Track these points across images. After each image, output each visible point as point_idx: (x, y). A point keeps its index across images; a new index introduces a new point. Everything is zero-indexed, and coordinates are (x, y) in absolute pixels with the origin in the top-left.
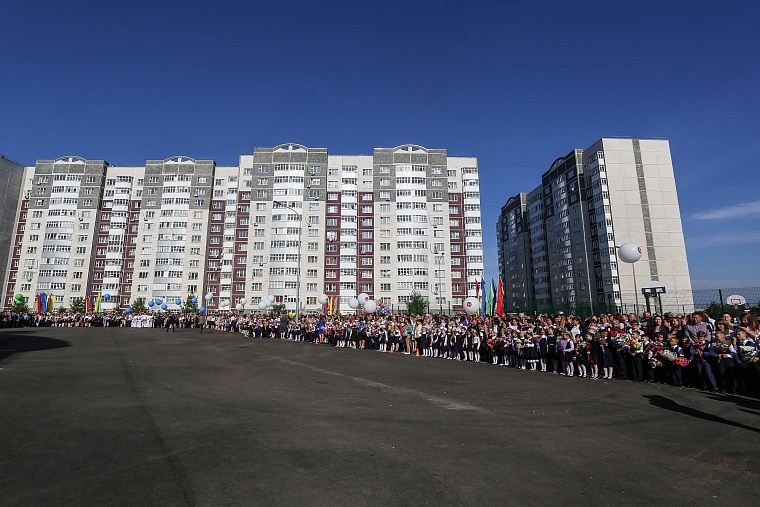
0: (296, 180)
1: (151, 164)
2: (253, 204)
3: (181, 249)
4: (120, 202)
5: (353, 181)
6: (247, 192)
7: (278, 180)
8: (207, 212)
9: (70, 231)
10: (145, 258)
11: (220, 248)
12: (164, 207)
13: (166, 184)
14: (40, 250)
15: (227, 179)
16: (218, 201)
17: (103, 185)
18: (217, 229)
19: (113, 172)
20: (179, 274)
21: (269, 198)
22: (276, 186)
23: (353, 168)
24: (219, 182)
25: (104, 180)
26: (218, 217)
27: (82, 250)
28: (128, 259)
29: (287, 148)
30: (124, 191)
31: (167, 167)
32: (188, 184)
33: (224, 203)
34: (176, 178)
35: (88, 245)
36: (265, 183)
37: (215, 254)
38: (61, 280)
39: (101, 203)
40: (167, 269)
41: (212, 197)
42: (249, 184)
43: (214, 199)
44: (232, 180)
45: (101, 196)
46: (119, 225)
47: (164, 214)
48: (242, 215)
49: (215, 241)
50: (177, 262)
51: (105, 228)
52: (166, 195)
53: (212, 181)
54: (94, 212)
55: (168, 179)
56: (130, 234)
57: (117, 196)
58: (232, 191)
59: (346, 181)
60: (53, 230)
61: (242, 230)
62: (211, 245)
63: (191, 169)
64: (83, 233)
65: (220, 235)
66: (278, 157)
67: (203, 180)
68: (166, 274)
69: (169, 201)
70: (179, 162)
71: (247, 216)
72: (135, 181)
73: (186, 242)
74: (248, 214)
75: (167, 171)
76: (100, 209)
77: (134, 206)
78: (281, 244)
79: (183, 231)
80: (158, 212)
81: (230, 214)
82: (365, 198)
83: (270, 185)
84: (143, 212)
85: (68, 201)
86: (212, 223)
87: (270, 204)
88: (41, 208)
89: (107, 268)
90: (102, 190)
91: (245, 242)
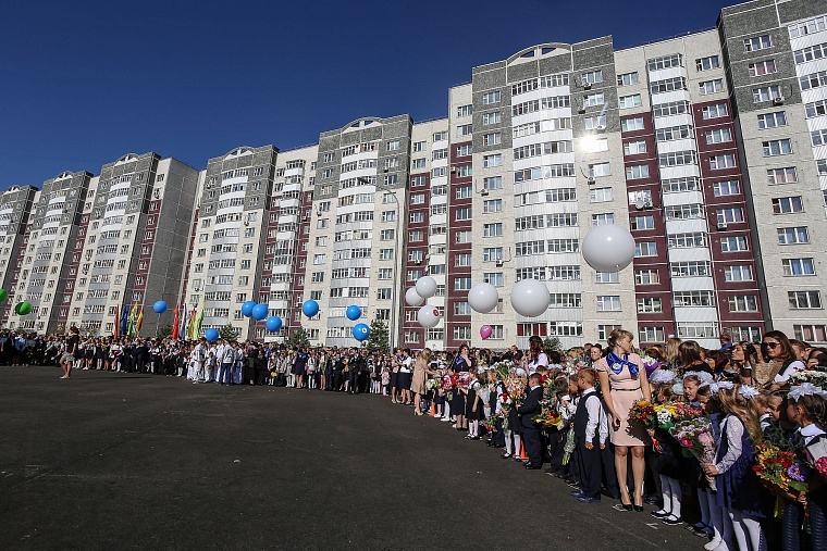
0: (555, 102)
1: (326, 137)
2: (477, 158)
3: (366, 253)
4: (289, 195)
5: (678, 84)
6: (464, 144)
7: (521, 110)
8: (401, 192)
9: (235, 240)
10: (318, 269)
11: (423, 247)
12: (343, 193)
13: (345, 160)
14: (206, 267)
15: (430, 140)
16: (418, 176)
17: (272, 176)
18: (418, 219)
19: (283, 159)
20: (363, 291)
21: (507, 144)
22: (517, 121)
23: (674, 61)
24: (419, 146)
25: (273, 169)
26: (419, 200)
27: (246, 264)
28: (298, 272)
29: (531, 54)
30: (294, 179)
31: (346, 136)
32: (373, 155)
33: (427, 176)
34: (357, 150)
35: (253, 256)
36: (495, 120)
37: (416, 257)
38: (224, 304)
39: (269, 200)
40: (346, 284)
41: (408, 169)
42: (466, 129)
43: (412, 172)
44: (438, 138)
45: (270, 191)
46: (288, 227)
47: (343, 202)
48: (459, 183)
49: (417, 238)
50: (361, 272)
51: (273, 234)
52: (344, 177)
53: (408, 145)
54: (261, 211)
55: (347, 153)
56: (302, 238)
57: (286, 188)
58: (438, 154)
59: (662, 87)
60: (219, 241)
61: (459, 207)
62: (409, 244)
63: (377, 133)
64: (249, 241)
65: (424, 228)
66: (515, 72)
67: (394, 145)
68: (345, 292)
69: (349, 184)
70: (362, 126)
71: (467, 183)
72: (308, 166)
73: (373, 242)
74: (470, 178)
75: (346, 142)
76: (267, 208)
77: (306, 199)
78: (536, 222)
79: (368, 225)
80: (335, 201)
81: (438, 191)
82: (708, 115)
83: (507, 121)
84: (316, 204)
85: (235, 202)
86: (411, 209)
87: (508, 153)
88: (209, 215)
89: (274, 287)
90: (271, 184)
91: (467, 227)
